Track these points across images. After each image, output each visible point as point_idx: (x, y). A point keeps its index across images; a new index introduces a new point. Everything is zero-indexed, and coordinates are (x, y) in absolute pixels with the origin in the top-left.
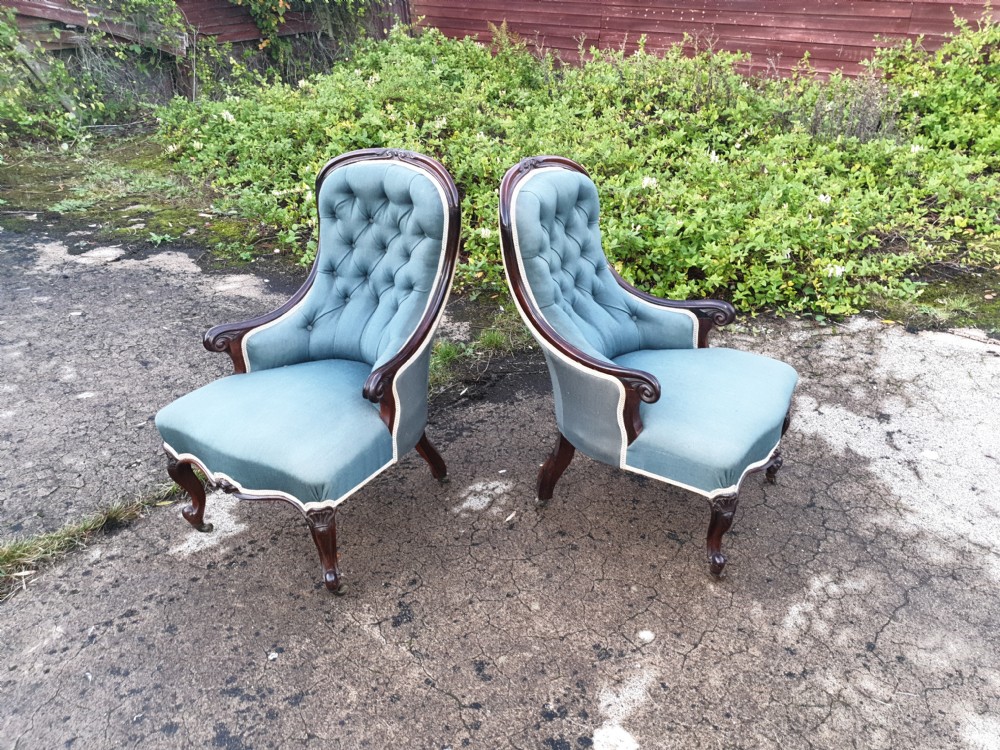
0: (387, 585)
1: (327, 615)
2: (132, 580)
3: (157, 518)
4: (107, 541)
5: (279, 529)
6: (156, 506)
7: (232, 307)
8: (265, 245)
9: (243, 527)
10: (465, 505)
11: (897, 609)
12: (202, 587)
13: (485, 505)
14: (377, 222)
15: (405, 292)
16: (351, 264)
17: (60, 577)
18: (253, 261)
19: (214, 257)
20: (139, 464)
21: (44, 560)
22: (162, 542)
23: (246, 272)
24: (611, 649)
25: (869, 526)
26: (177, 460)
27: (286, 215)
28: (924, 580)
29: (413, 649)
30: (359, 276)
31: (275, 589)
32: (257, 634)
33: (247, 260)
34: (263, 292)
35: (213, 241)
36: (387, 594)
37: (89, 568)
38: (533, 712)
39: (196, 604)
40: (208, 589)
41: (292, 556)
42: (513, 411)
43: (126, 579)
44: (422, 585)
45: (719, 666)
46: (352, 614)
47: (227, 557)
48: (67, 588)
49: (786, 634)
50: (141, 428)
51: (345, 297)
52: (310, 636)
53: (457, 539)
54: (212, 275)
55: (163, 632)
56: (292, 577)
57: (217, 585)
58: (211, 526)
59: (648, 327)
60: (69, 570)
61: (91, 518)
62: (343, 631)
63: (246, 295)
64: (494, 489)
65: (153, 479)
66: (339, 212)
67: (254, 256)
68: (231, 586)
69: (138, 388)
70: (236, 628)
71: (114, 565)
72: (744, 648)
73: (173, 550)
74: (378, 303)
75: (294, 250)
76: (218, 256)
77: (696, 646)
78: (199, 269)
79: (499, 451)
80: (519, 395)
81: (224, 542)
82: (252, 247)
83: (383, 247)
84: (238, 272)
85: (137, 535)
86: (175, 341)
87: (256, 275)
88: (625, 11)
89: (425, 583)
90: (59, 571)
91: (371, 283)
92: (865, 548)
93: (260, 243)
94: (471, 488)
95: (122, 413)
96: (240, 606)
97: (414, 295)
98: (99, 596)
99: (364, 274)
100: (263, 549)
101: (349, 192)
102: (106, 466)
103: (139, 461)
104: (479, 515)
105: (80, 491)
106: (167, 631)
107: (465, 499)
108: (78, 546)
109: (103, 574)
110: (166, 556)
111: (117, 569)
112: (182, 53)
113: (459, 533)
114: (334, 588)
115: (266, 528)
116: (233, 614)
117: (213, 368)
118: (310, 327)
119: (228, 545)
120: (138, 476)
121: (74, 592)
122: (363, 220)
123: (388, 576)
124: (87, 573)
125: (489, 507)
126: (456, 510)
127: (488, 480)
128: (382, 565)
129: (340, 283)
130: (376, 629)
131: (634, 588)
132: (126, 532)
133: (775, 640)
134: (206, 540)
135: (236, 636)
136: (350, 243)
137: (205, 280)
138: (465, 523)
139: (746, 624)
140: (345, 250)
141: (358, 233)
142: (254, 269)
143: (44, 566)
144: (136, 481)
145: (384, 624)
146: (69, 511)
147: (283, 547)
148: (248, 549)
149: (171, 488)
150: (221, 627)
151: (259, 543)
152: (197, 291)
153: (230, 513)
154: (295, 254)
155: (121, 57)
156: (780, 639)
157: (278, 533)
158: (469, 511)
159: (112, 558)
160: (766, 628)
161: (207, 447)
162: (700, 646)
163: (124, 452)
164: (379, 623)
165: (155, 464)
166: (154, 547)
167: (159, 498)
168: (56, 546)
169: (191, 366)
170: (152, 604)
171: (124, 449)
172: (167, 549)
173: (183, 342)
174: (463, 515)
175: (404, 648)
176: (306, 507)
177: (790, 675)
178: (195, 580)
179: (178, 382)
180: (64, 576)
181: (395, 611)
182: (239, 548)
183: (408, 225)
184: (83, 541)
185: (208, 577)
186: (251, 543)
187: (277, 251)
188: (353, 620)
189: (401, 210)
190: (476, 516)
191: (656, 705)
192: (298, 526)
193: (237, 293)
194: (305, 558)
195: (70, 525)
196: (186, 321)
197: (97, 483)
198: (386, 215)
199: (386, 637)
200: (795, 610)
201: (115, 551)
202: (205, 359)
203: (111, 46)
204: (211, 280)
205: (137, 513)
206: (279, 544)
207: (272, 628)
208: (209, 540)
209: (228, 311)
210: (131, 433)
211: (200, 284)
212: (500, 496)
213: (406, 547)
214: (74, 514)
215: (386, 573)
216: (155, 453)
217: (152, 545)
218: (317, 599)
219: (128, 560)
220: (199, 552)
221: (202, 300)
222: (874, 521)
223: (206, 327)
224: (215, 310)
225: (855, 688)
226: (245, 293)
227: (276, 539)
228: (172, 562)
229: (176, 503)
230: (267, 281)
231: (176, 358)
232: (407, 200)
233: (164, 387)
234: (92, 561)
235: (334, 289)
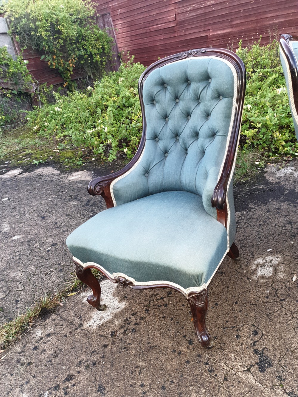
0: (238, 337)
1: (207, 366)
2: (65, 350)
3: (69, 305)
4: (44, 323)
5: (148, 303)
6: (67, 297)
7: (80, 186)
8: (87, 158)
9: (124, 304)
10: (259, 274)
12: (111, 351)
13: (272, 272)
14: (183, 100)
15: (208, 140)
16: (167, 133)
17: (19, 353)
18: (84, 165)
19: (65, 166)
20: (52, 272)
21: (8, 342)
22: (77, 320)
23: (82, 170)
26: (82, 267)
29: (288, 391)
30: (172, 138)
31: (162, 347)
32: (164, 388)
33: (80, 165)
34: (93, 177)
35: (62, 160)
36: (242, 344)
37: (37, 344)
39: (112, 365)
40: (116, 352)
41: (163, 322)
42: (254, 215)
43: (61, 350)
44: (263, 335)
46: (225, 363)
47: (122, 327)
48: (25, 361)
50: (48, 251)
51: (166, 152)
52: (203, 385)
53: (267, 297)
54: (66, 173)
55: (96, 392)
56: (170, 337)
57: (121, 349)
58: (105, 306)
60: (24, 346)
61: (32, 309)
62: (225, 379)
63: (85, 179)
64: (271, 261)
65: (62, 280)
66: (157, 98)
67: (84, 163)
68: (132, 348)
69: (42, 230)
70: (146, 383)
71: (51, 340)
73: (86, 326)
74: (187, 153)
75: (102, 157)
76: (67, 165)
78: (59, 172)
79: (260, 238)
80: (251, 205)
81: (117, 316)
82: (81, 159)
83: (188, 115)
84: (78, 171)
85: (61, 317)
86: (56, 204)
87: (87, 170)
88: (219, 42)
89: (264, 332)
90: (18, 349)
91: (181, 141)
93: (84, 157)
94: (256, 262)
95: (37, 244)
96: (143, 364)
97: (217, 139)
98: (46, 366)
99: (176, 135)
100: (142, 318)
101: (163, 83)
102: (34, 275)
103: (51, 270)
104: (273, 279)
105: (22, 292)
106: (98, 391)
107: (256, 270)
108: (27, 329)
109: (45, 348)
110: (82, 330)
111: (54, 343)
112: (33, 92)
113: (266, 293)
114: (205, 345)
115: (139, 303)
116: (140, 372)
117: (79, 215)
118: (146, 175)
119: (119, 318)
120: (53, 279)
121: (30, 364)
122: (173, 100)
123: (235, 329)
124: (36, 348)
125: (275, 273)
126: (255, 278)
127: (263, 256)
128: (227, 321)
129: (161, 145)
130: (249, 375)
132: (54, 316)
134: (104, 316)
135: (148, 391)
136: (165, 117)
137: (63, 176)
138: (266, 285)
140: (162, 123)
141: (170, 109)
142: (85, 168)
143: (8, 346)
144: (53, 282)
145: (252, 370)
146: (18, 305)
147: (155, 315)
148: (133, 319)
149: (74, 284)
150: (135, 384)
151: (138, 314)
152: (61, 181)
153: (113, 296)
154: (102, 159)
155: (9, 96)
157: (148, 306)
158: (263, 277)
159: (49, 335)
163: (42, 266)
164: (249, 370)
165: (61, 270)
166: (73, 324)
167: (69, 292)
168: (14, 331)
169: (67, 216)
170: (82, 369)
171: (42, 264)
172: (81, 325)
173: (60, 205)
174: (262, 281)
175: (279, 391)
176: (186, 291)
178: (105, 346)
179: (62, 224)
180: (22, 351)
181: (255, 359)
182: (127, 319)
183: (208, 94)
184: (29, 325)
185: (113, 343)
186: (133, 315)
187: (93, 159)
188: (228, 369)
189: (201, 86)
190: (271, 280)
192: (158, 299)
193: (80, 179)
194: (172, 322)
195: (20, 316)
196: (59, 195)
197: (31, 286)
198: (188, 95)
199: (261, 382)
201: (50, 330)
202: (73, 211)
203: (5, 92)
204: (66, 176)
205: (58, 302)
206: (152, 314)
207: (172, 382)
208: (106, 316)
209: (78, 187)
210: (44, 254)
211: (61, 178)
212: (278, 265)
213: (236, 307)
214: (21, 307)
215: (233, 327)
216: (60, 264)
217: (71, 323)
218: (194, 353)
219: (59, 335)
220: (102, 325)
221: (64, 185)
223: (69, 196)
224: (72, 188)
226: (84, 179)
227: (148, 310)
228: (87, 334)
229: (79, 293)
230: (93, 172)
231: (58, 213)
232: (206, 77)
233: (56, 228)
234: (37, 338)
235: (158, 148)
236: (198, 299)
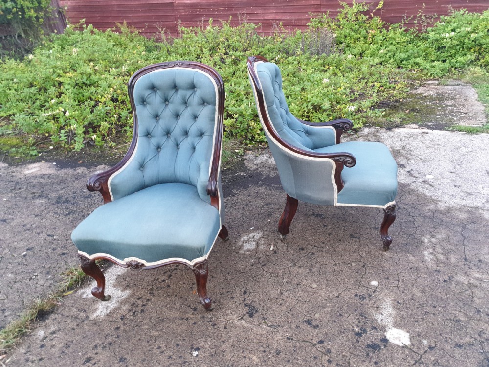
0: (232, 298)
1: (211, 323)
2: (77, 341)
3: (69, 302)
4: (44, 324)
5: (151, 287)
6: (63, 296)
7: (42, 180)
8: (41, 145)
9: (127, 292)
10: (245, 248)
11: (463, 241)
12: (125, 331)
13: (255, 246)
14: (172, 103)
15: (198, 138)
16: (158, 129)
17: (25, 354)
18: (40, 155)
19: (12, 157)
20: (37, 276)
21: (9, 347)
22: (82, 314)
23: (39, 161)
24: (363, 294)
25: (427, 211)
26: (89, 260)
27: (53, 126)
28: (464, 227)
29: (269, 325)
30: (165, 135)
31: (171, 318)
32: (178, 345)
33: (35, 155)
34: (56, 170)
35: (6, 149)
36: (236, 302)
37: (42, 343)
38: (350, 335)
39: (128, 341)
40: (129, 331)
41: (168, 299)
42: (237, 199)
43: (72, 341)
44: (251, 293)
45: (415, 286)
46: (224, 318)
47: (130, 311)
48: (35, 358)
49: (431, 264)
50: (25, 256)
51: (159, 147)
52: (209, 336)
53: (253, 265)
54: (17, 166)
55: (118, 363)
56: (176, 309)
57: (134, 327)
58: (109, 296)
59: (314, 138)
60: (29, 347)
61: (26, 314)
62: (225, 328)
63: (47, 172)
64: (254, 237)
65: (52, 282)
66: (148, 100)
67: (39, 152)
68: (144, 325)
69: (8, 235)
70: (162, 346)
71: (58, 336)
72: (419, 276)
73: (93, 316)
74: (178, 149)
75: (63, 145)
76: (15, 156)
77: (399, 281)
78: (6, 165)
79: (243, 219)
80: (234, 191)
81: (123, 303)
82: (34, 148)
83: (177, 116)
84: (33, 162)
85: (62, 315)
86: (16, 205)
87: (46, 162)
88: (187, 12)
89: (251, 291)
90: (22, 350)
91: (172, 138)
92: (433, 221)
93: (38, 145)
94: (242, 239)
95: (7, 251)
96: (157, 333)
97: (205, 138)
98: (60, 357)
99: (168, 133)
100: (148, 300)
101: (153, 88)
102: (15, 282)
103: (36, 274)
104: (256, 251)
105: (6, 301)
106: (120, 361)
107: (242, 245)
108: (26, 332)
109: (54, 343)
110: (90, 321)
111: (62, 337)
113: (251, 262)
114: (208, 307)
115: (142, 288)
116: (155, 340)
117: (51, 214)
118: (142, 169)
119: (125, 304)
120: (41, 282)
121: (41, 359)
122: (163, 103)
123: (230, 293)
124: (42, 346)
125: (258, 246)
126: (242, 252)
127: (247, 234)
128: (223, 289)
129: (154, 141)
130: (243, 321)
131: (353, 264)
132: (53, 316)
133: (428, 268)
134: (109, 305)
135: (165, 350)
136: (156, 117)
137: (14, 170)
138: (251, 256)
139: (411, 265)
140: (154, 121)
141: (161, 110)
142: (43, 159)
143: (10, 350)
144: (42, 286)
145: (244, 317)
146: (6, 314)
147: (160, 296)
148: (139, 302)
149: (68, 283)
150: (153, 348)
151: (144, 297)
152: (12, 176)
153: (114, 287)
154: (64, 147)
156: (430, 267)
157: (151, 289)
158: (248, 250)
159: (54, 332)
160: (421, 265)
161: (119, 244)
162: (400, 280)
163: (22, 272)
164: (242, 318)
165: (48, 273)
166: (78, 318)
167: (64, 291)
168: (12, 336)
169: (36, 216)
170: (99, 350)
171: (22, 270)
172: (87, 317)
173: (21, 204)
174: (247, 253)
175: (264, 326)
176: (191, 263)
177: (445, 281)
178: (118, 328)
179: (33, 226)
180: (27, 352)
181: (247, 309)
182: (134, 304)
183: (195, 100)
184: (28, 329)
185: (125, 324)
186: (139, 299)
187: (51, 147)
188: (227, 321)
189: (189, 93)
190: (254, 252)
191: (402, 313)
192: (160, 283)
193: (40, 173)
194: (176, 297)
195: (13, 323)
196: (16, 193)
197: (16, 293)
198: (176, 98)
199: (251, 324)
200: (426, 253)
201: (53, 328)
202: (43, 211)
204: (18, 169)
205: (55, 303)
206: (156, 295)
207: (184, 340)
208: (112, 305)
209: (41, 183)
210: (20, 260)
211: (12, 172)
212: (259, 239)
213: (229, 277)
214: (10, 315)
215: (228, 292)
216: (44, 267)
217: (76, 318)
218: (199, 316)
219: (66, 330)
220: (110, 313)
221: (19, 180)
222: (428, 208)
223: (32, 194)
224: (31, 184)
225: (474, 279)
226: (44, 172)
227: (152, 293)
228: (96, 323)
229: (76, 291)
230: (55, 163)
231: (23, 213)
232: (193, 87)
233: (25, 231)
234: (41, 338)
235: (151, 144)
236: (201, 268)
